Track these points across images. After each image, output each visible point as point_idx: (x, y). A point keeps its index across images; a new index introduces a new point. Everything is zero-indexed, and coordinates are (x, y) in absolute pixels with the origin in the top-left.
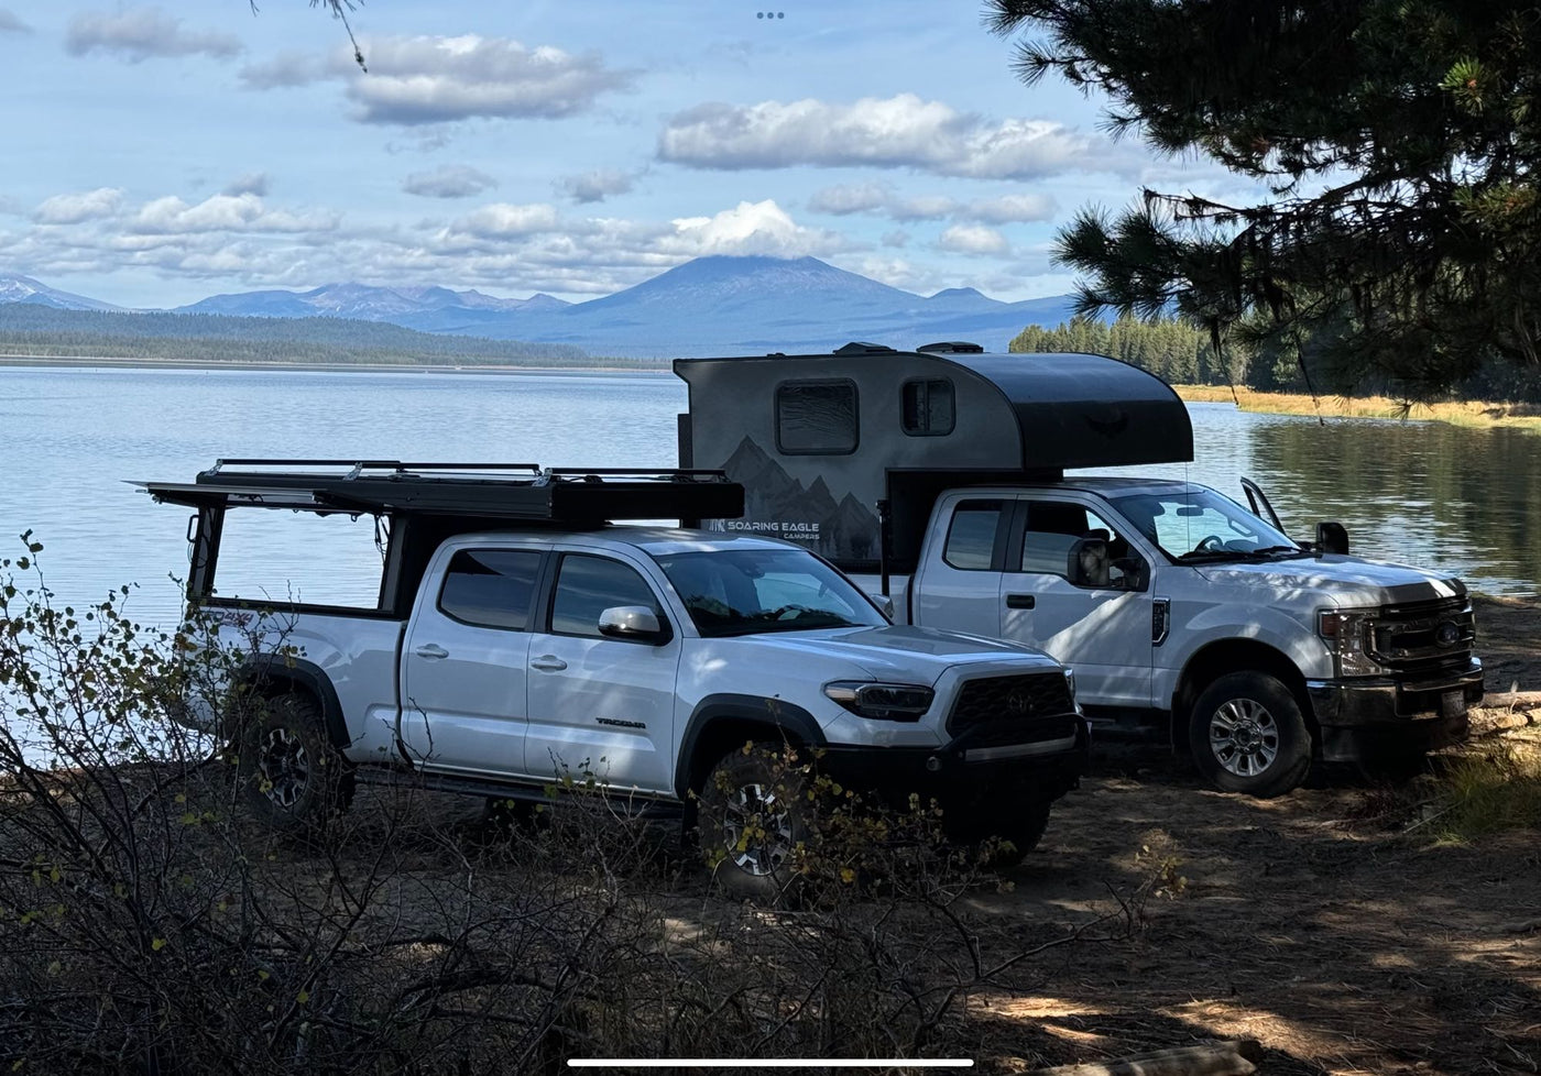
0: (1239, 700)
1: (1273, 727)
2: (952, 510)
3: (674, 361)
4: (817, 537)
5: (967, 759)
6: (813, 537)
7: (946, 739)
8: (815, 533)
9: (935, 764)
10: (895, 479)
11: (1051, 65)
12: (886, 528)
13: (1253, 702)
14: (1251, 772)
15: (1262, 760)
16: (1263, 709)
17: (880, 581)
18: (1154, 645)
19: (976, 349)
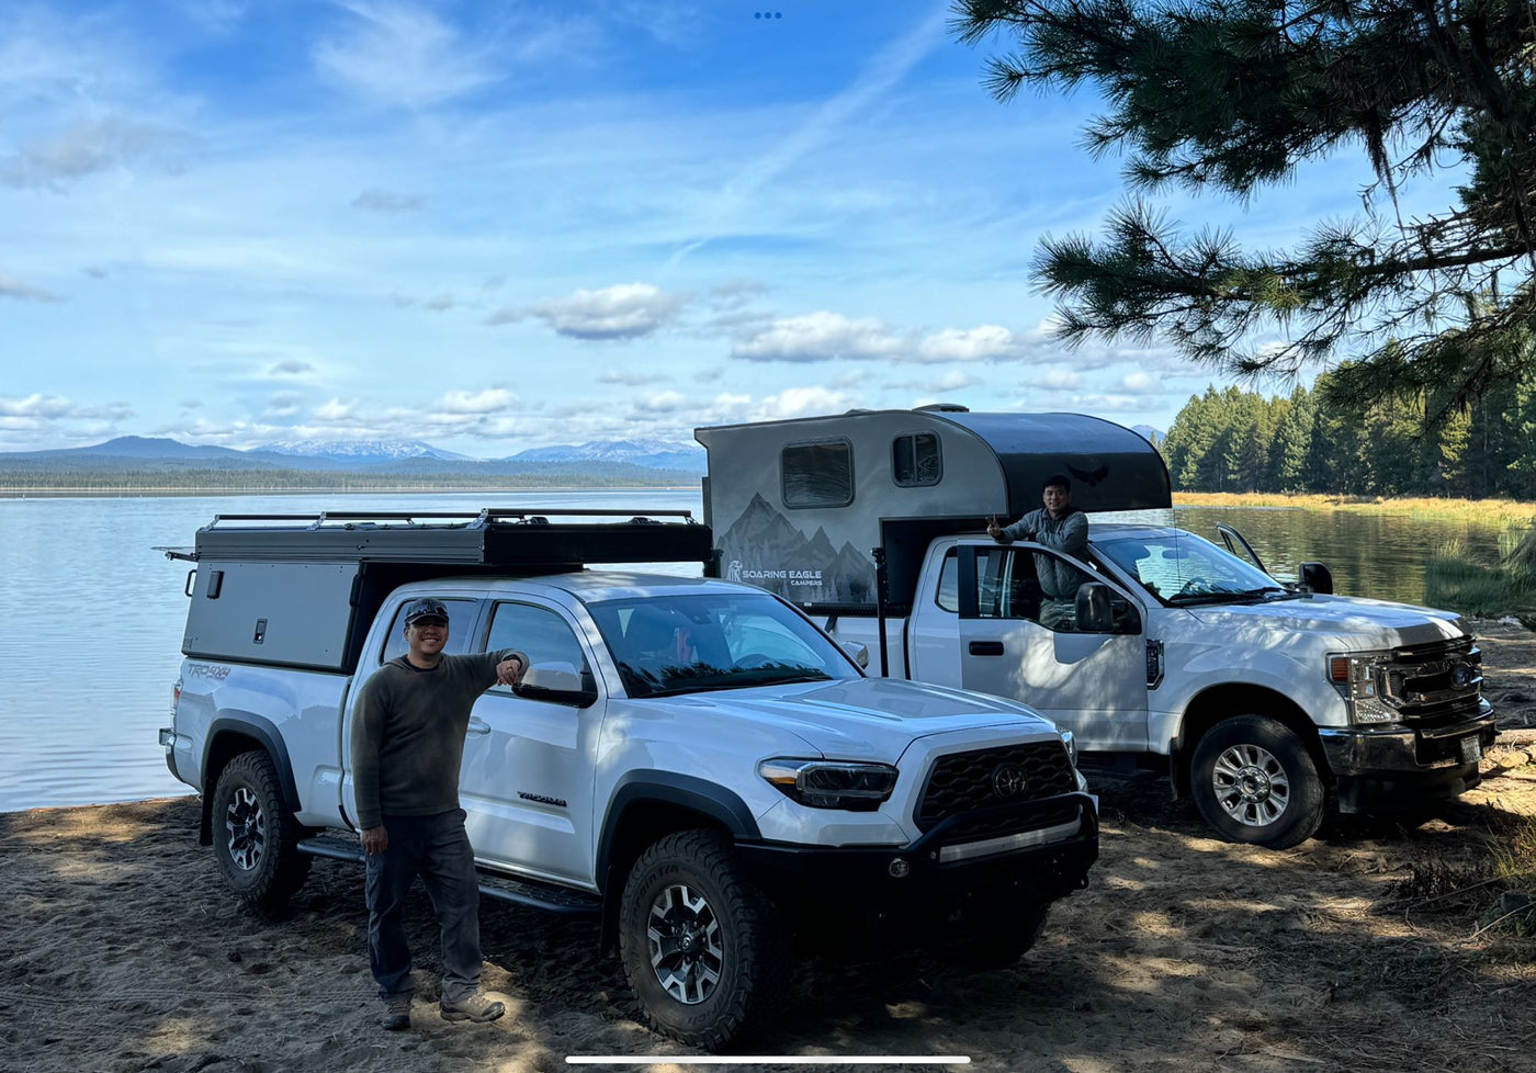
0: (1245, 747)
1: (1281, 775)
2: (943, 557)
3: (696, 430)
4: (820, 583)
5: (942, 860)
6: (816, 583)
7: (915, 834)
8: (818, 580)
9: (900, 867)
10: (890, 528)
11: (1025, 80)
12: (881, 574)
13: (1259, 749)
14: (1261, 822)
15: (1272, 810)
16: (1271, 756)
17: (878, 623)
18: (1149, 688)
19: (963, 409)
